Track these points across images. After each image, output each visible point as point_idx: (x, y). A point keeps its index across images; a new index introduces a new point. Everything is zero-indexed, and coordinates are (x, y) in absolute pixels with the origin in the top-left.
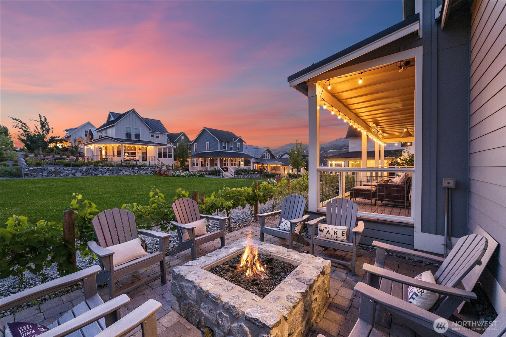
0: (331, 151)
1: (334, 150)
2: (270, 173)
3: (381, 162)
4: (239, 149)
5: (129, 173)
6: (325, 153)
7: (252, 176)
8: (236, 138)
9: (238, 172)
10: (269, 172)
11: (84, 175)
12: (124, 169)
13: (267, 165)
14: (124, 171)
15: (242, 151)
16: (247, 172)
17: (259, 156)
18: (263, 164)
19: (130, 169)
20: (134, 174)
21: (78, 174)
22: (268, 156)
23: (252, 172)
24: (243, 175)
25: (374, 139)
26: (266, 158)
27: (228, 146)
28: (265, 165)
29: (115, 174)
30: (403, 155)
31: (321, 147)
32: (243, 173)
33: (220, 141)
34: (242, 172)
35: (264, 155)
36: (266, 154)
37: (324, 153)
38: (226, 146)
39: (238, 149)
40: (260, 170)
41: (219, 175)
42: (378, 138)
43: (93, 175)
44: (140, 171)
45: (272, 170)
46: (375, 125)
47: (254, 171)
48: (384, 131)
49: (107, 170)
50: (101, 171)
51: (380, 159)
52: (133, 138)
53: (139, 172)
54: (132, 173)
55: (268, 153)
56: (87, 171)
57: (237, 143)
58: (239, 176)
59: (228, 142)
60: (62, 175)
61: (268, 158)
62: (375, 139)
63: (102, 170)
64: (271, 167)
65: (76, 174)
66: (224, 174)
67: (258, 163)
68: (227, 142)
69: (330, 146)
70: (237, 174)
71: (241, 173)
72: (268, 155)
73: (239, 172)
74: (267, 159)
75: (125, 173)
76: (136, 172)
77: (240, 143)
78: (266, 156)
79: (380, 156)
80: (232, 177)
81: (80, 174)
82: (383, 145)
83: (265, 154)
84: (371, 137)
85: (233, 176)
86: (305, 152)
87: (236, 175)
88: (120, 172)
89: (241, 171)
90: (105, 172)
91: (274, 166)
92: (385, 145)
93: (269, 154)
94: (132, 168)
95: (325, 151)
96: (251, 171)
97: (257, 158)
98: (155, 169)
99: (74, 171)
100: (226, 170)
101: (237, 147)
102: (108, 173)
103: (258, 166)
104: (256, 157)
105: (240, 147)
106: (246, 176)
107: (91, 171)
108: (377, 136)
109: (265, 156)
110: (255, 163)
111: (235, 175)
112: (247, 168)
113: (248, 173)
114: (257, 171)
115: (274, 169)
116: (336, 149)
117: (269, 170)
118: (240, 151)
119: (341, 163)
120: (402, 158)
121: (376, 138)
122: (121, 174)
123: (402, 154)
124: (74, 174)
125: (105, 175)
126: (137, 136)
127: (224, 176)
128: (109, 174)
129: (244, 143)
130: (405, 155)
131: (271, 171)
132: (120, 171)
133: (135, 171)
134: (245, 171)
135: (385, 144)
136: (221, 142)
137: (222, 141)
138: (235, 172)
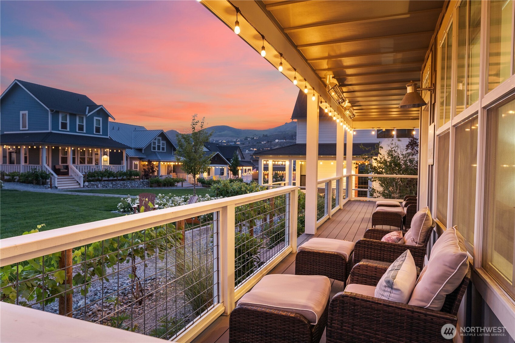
0: (277, 141)
1: (282, 141)
2: (164, 178)
3: (347, 164)
4: (98, 130)
6: (269, 144)
7: (124, 184)
8: (93, 106)
9: (91, 177)
10: (161, 176)
13: (159, 164)
15: (105, 132)
16: (114, 177)
17: (143, 145)
18: (150, 162)
22: (161, 146)
23: (125, 177)
24: (103, 183)
25: (334, 118)
26: (159, 149)
27: (73, 123)
28: (155, 163)
30: (381, 154)
31: (264, 135)
32: (104, 179)
33: (52, 111)
34: (102, 177)
35: (154, 143)
36: (159, 142)
37: (266, 144)
38: (68, 122)
39: (96, 129)
40: (143, 173)
41: (44, 184)
42: (344, 116)
45: (171, 172)
46: (335, 81)
47: (130, 175)
48: (353, 103)
51: (345, 159)
55: (162, 140)
57: (95, 118)
58: (93, 185)
59: (73, 115)
61: (163, 149)
62: (337, 119)
64: (169, 166)
66: (56, 180)
67: (141, 159)
68: (71, 114)
69: (276, 133)
70: (89, 181)
71: (100, 178)
72: (163, 144)
73: (95, 176)
74: (161, 151)
77: (101, 119)
78: (159, 146)
79: (345, 154)
80: (78, 186)
82: (351, 133)
83: (156, 142)
84: (328, 110)
85: (80, 184)
86: (238, 141)
87: (86, 184)
89: (98, 175)
91: (174, 166)
92: (355, 133)
93: (165, 142)
95: (268, 142)
96: (122, 174)
97: (140, 150)
100: (63, 172)
101: (95, 125)
103: (139, 165)
104: (139, 146)
105: (101, 126)
106: (111, 185)
108: (340, 111)
109: (156, 146)
110: (135, 159)
111: (84, 182)
112: (115, 168)
113: (116, 178)
114: (137, 174)
115: (174, 171)
116: (284, 138)
117: (163, 172)
118: (101, 133)
119: (284, 163)
120: (379, 159)
121: (339, 116)
123: (379, 151)
127: (56, 185)
129: (110, 119)
130: (384, 153)
131: (169, 173)
134: (109, 174)
135: (354, 131)
136: (55, 114)
137: (57, 112)
138: (84, 177)
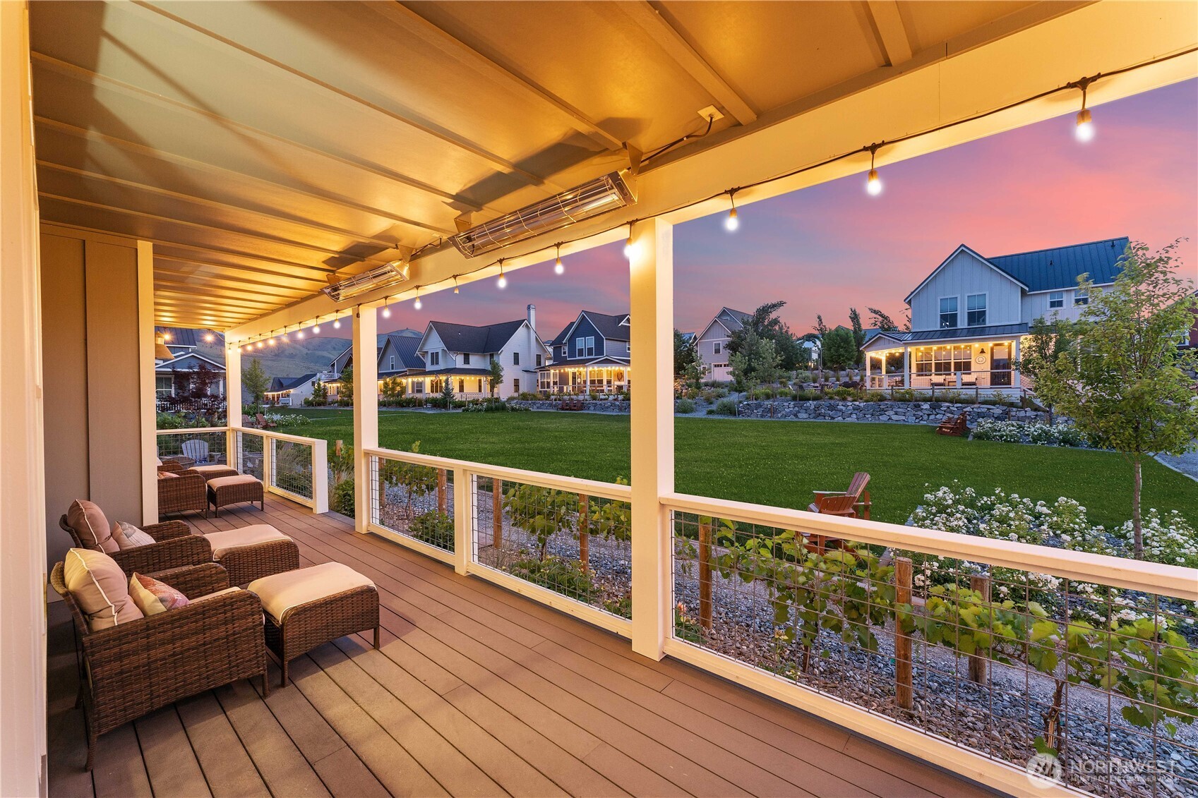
5: (903, 418)
11: (811, 416)
12: (892, 407)
14: (891, 413)
19: (908, 409)
20: (917, 421)
21: (803, 415)
29: (870, 419)
43: (827, 418)
44: (936, 415)
49: (854, 409)
50: (841, 410)
52: (962, 323)
53: (932, 417)
54: (912, 420)
56: (816, 409)
60: (779, 415)
63: (844, 408)
65: (799, 415)
75: (894, 417)
76: (925, 417)
81: (805, 416)
88: (881, 415)
90: (849, 412)
94: (915, 406)
98: (989, 409)
99: (797, 409)
102: (854, 416)
107: (823, 411)
122: (884, 418)
124: (796, 416)
125: (848, 420)
126: (977, 317)
128: (858, 419)
132: (883, 411)
133: (921, 414)
